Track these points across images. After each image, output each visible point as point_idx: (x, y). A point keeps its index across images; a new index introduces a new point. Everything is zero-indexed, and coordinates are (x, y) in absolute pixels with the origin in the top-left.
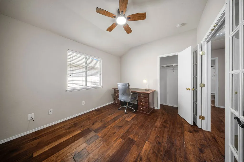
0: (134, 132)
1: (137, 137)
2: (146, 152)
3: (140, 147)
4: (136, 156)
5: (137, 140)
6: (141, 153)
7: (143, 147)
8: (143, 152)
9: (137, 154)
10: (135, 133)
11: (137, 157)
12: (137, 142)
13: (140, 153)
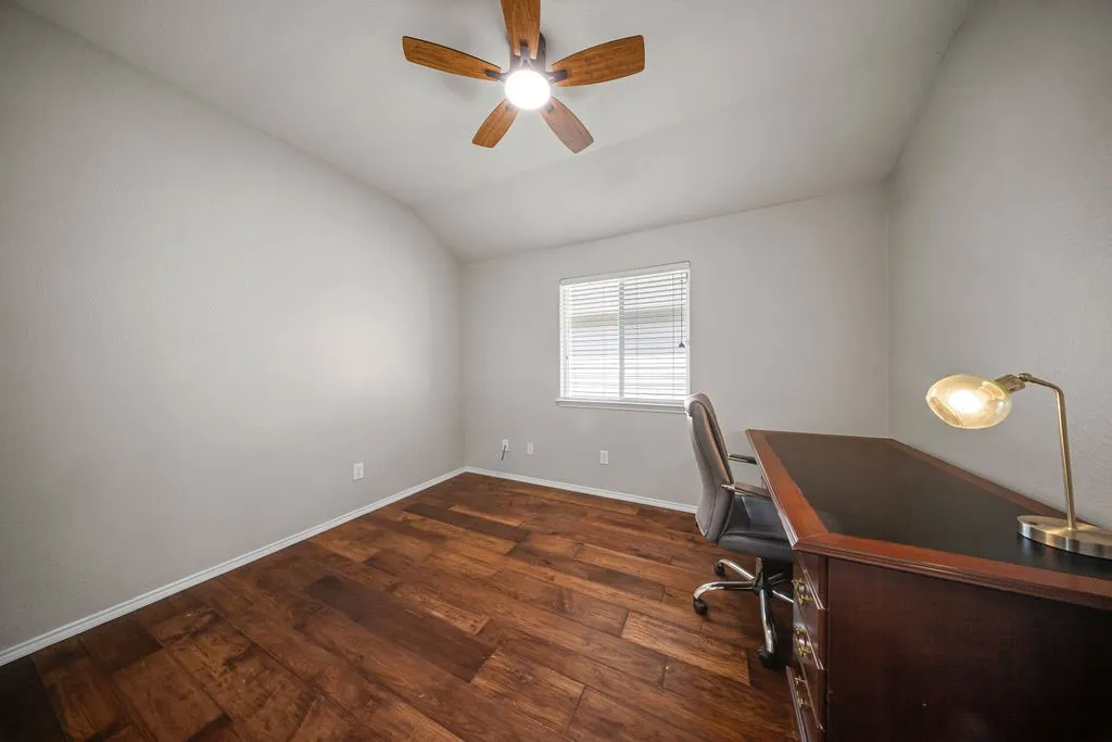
0: (530, 671)
1: (496, 687)
2: (403, 732)
3: (434, 702)
4: (396, 683)
5: (475, 687)
6: (403, 705)
7: (427, 715)
8: (404, 712)
9: (405, 688)
10: (521, 678)
11: (395, 688)
12: (465, 687)
13: (405, 700)
